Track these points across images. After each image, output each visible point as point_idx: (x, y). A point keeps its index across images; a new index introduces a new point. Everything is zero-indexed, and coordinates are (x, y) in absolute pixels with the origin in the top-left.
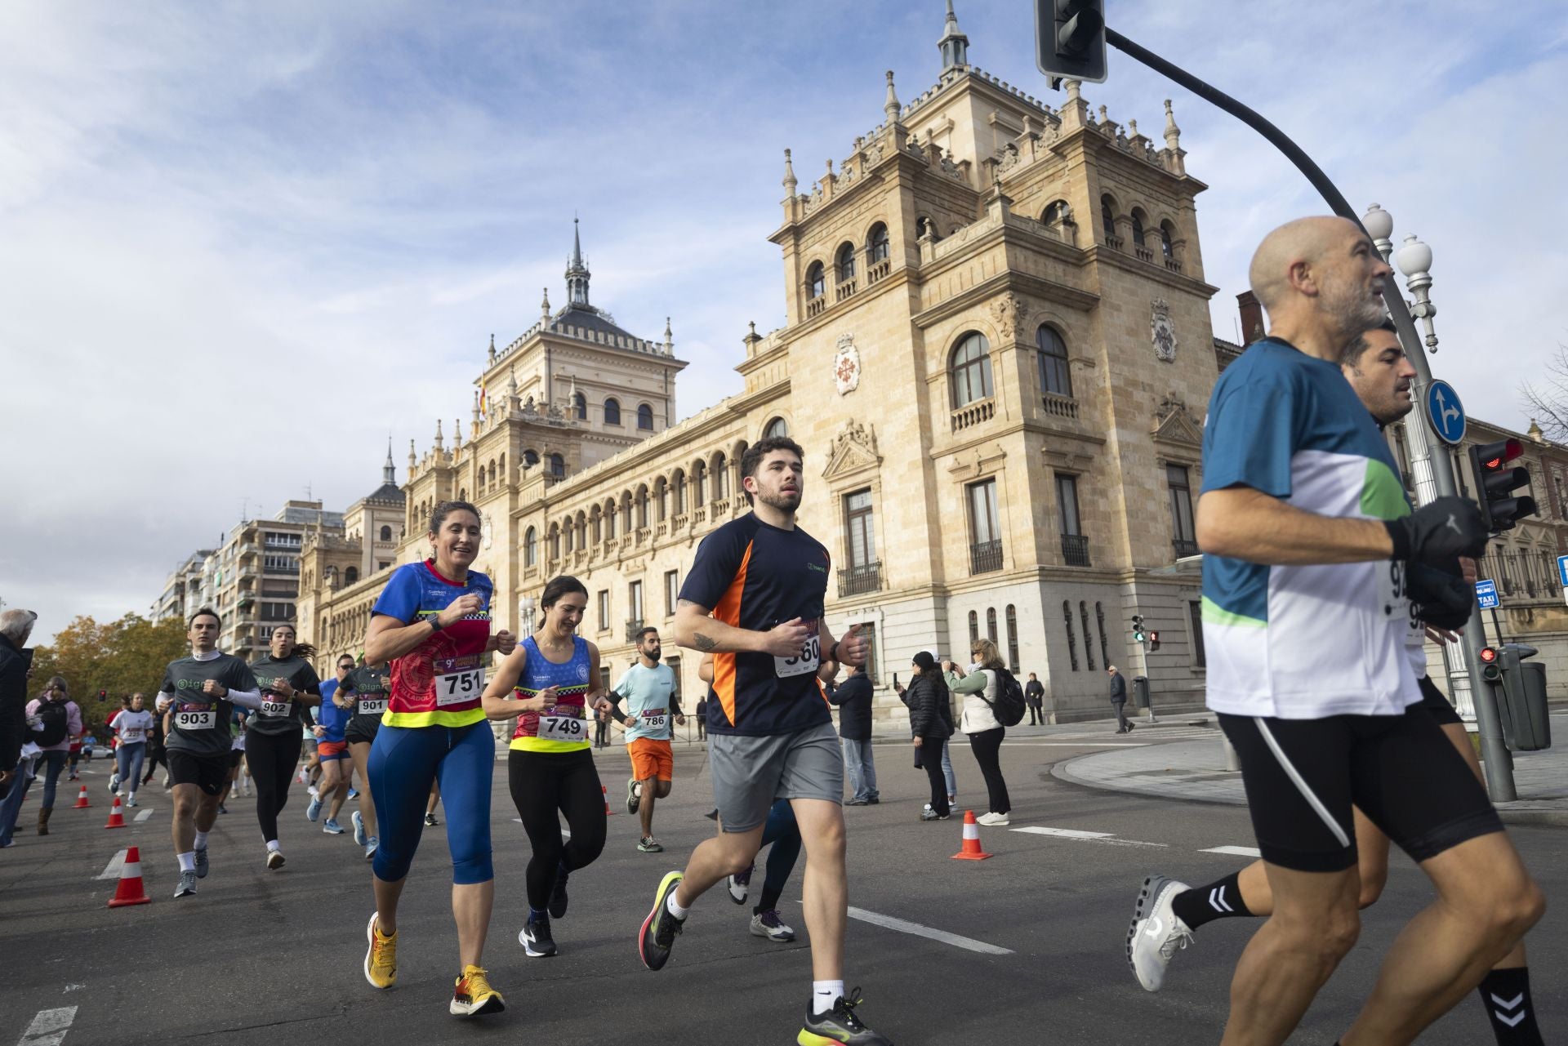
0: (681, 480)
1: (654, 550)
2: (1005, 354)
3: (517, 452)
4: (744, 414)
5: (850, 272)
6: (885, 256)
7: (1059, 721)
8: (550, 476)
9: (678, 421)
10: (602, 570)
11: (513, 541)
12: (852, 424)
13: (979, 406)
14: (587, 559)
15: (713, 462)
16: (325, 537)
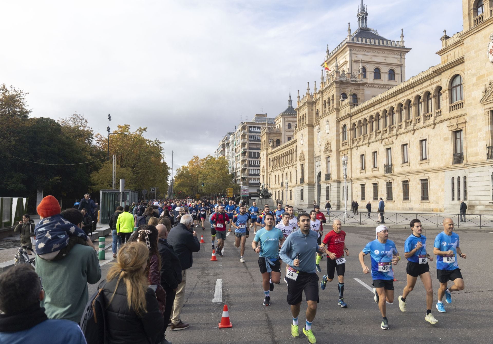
0: (409, 105)
1: (397, 135)
3: (339, 94)
4: (440, 74)
8: (352, 104)
9: (406, 79)
10: (374, 143)
11: (338, 131)
14: (368, 138)
15: (424, 96)
16: (269, 128)
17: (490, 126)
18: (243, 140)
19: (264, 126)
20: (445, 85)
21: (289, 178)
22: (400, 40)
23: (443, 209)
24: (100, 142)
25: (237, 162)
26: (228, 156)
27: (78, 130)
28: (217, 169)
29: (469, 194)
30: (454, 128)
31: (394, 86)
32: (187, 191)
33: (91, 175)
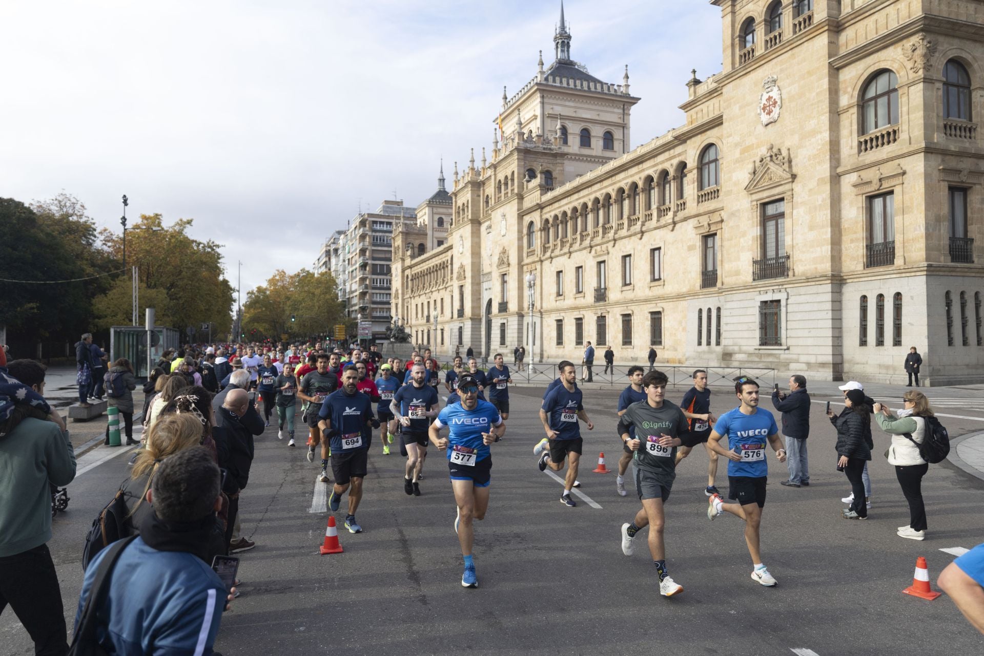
0: (635, 191)
1: (615, 240)
2: (912, 88)
3: (522, 171)
4: (684, 142)
5: (777, 25)
6: (809, 9)
7: (932, 385)
8: (544, 187)
9: (632, 149)
10: (578, 253)
11: (520, 231)
12: (772, 148)
13: (884, 132)
14: (568, 245)
15: (659, 178)
16: (406, 224)
17: (759, 227)
18: (361, 244)
19: (397, 221)
20: (692, 163)
21: (439, 308)
22: (622, 82)
23: (683, 359)
24: (110, 244)
25: (352, 280)
26: (336, 271)
27: (68, 222)
28: (317, 292)
29: (724, 335)
30: (704, 231)
31: (611, 159)
32: (266, 330)
33: (94, 301)
